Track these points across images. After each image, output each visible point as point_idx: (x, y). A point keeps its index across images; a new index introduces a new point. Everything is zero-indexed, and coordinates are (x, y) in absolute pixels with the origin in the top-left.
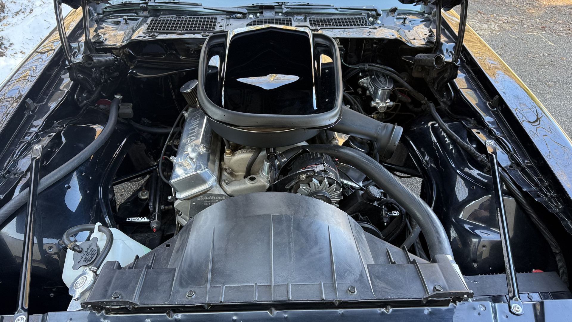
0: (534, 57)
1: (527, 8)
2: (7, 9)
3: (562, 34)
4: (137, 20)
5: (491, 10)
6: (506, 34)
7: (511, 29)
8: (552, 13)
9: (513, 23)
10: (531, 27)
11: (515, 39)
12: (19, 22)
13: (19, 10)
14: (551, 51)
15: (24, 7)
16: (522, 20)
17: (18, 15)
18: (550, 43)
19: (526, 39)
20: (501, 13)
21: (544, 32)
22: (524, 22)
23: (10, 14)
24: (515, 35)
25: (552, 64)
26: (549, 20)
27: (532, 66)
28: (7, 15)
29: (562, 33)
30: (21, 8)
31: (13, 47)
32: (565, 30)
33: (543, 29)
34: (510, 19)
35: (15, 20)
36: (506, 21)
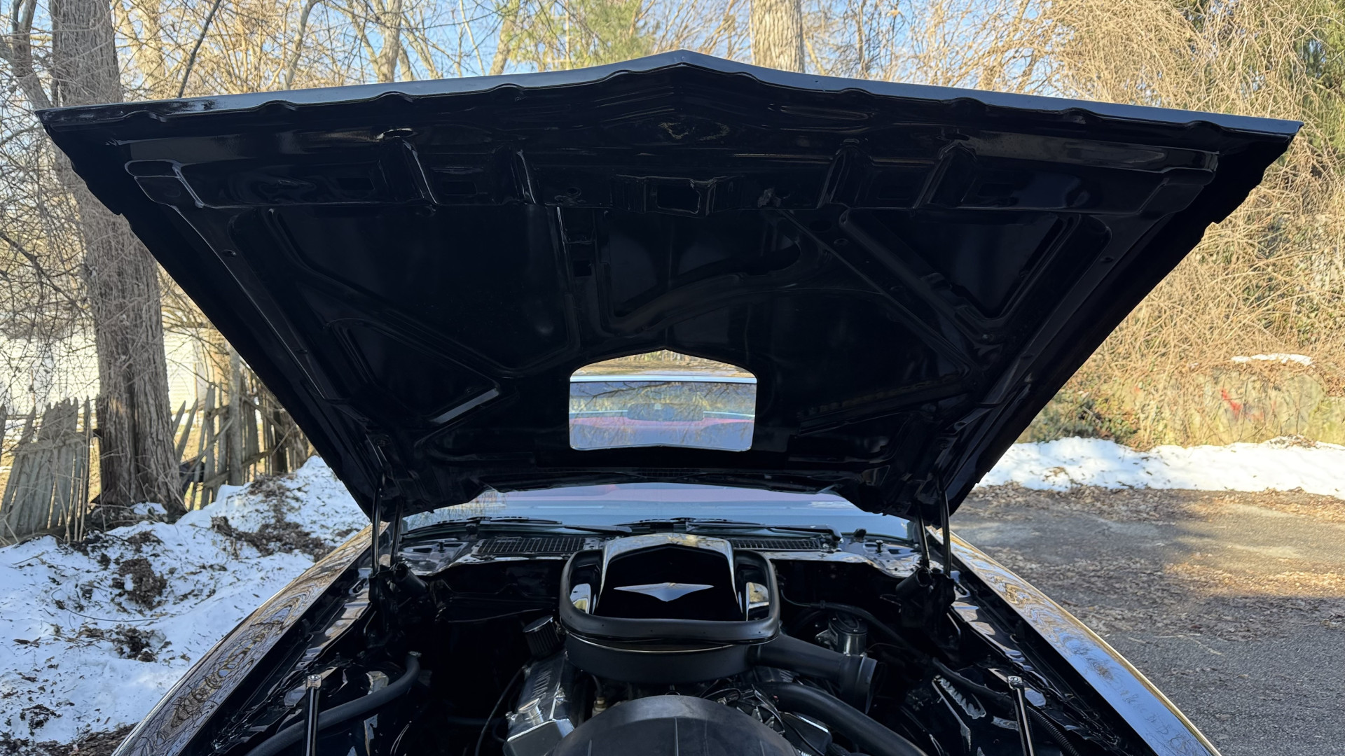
0: (1183, 674)
1: (1158, 597)
2: (169, 589)
3: (1234, 638)
4: (458, 545)
5: (1088, 599)
6: (1123, 637)
7: (1131, 629)
8: (1209, 604)
9: (1135, 619)
10: (1171, 627)
11: (1142, 644)
12: (183, 612)
13: (190, 591)
14: (1218, 664)
15: (199, 586)
16: (1151, 616)
17: (186, 601)
18: (1212, 651)
19: (1162, 645)
20: (1109, 604)
21: (1199, 635)
22: (1155, 618)
23: (171, 599)
24: (1141, 638)
25: (1223, 684)
26: (1206, 616)
27: (1181, 688)
28: (165, 599)
29: (1236, 635)
30: (193, 588)
31: (170, 648)
32: (1240, 631)
33: (1196, 629)
34: (1128, 614)
35: (178, 608)
36: (1119, 617)
